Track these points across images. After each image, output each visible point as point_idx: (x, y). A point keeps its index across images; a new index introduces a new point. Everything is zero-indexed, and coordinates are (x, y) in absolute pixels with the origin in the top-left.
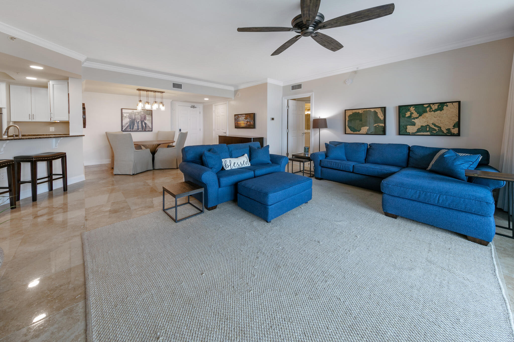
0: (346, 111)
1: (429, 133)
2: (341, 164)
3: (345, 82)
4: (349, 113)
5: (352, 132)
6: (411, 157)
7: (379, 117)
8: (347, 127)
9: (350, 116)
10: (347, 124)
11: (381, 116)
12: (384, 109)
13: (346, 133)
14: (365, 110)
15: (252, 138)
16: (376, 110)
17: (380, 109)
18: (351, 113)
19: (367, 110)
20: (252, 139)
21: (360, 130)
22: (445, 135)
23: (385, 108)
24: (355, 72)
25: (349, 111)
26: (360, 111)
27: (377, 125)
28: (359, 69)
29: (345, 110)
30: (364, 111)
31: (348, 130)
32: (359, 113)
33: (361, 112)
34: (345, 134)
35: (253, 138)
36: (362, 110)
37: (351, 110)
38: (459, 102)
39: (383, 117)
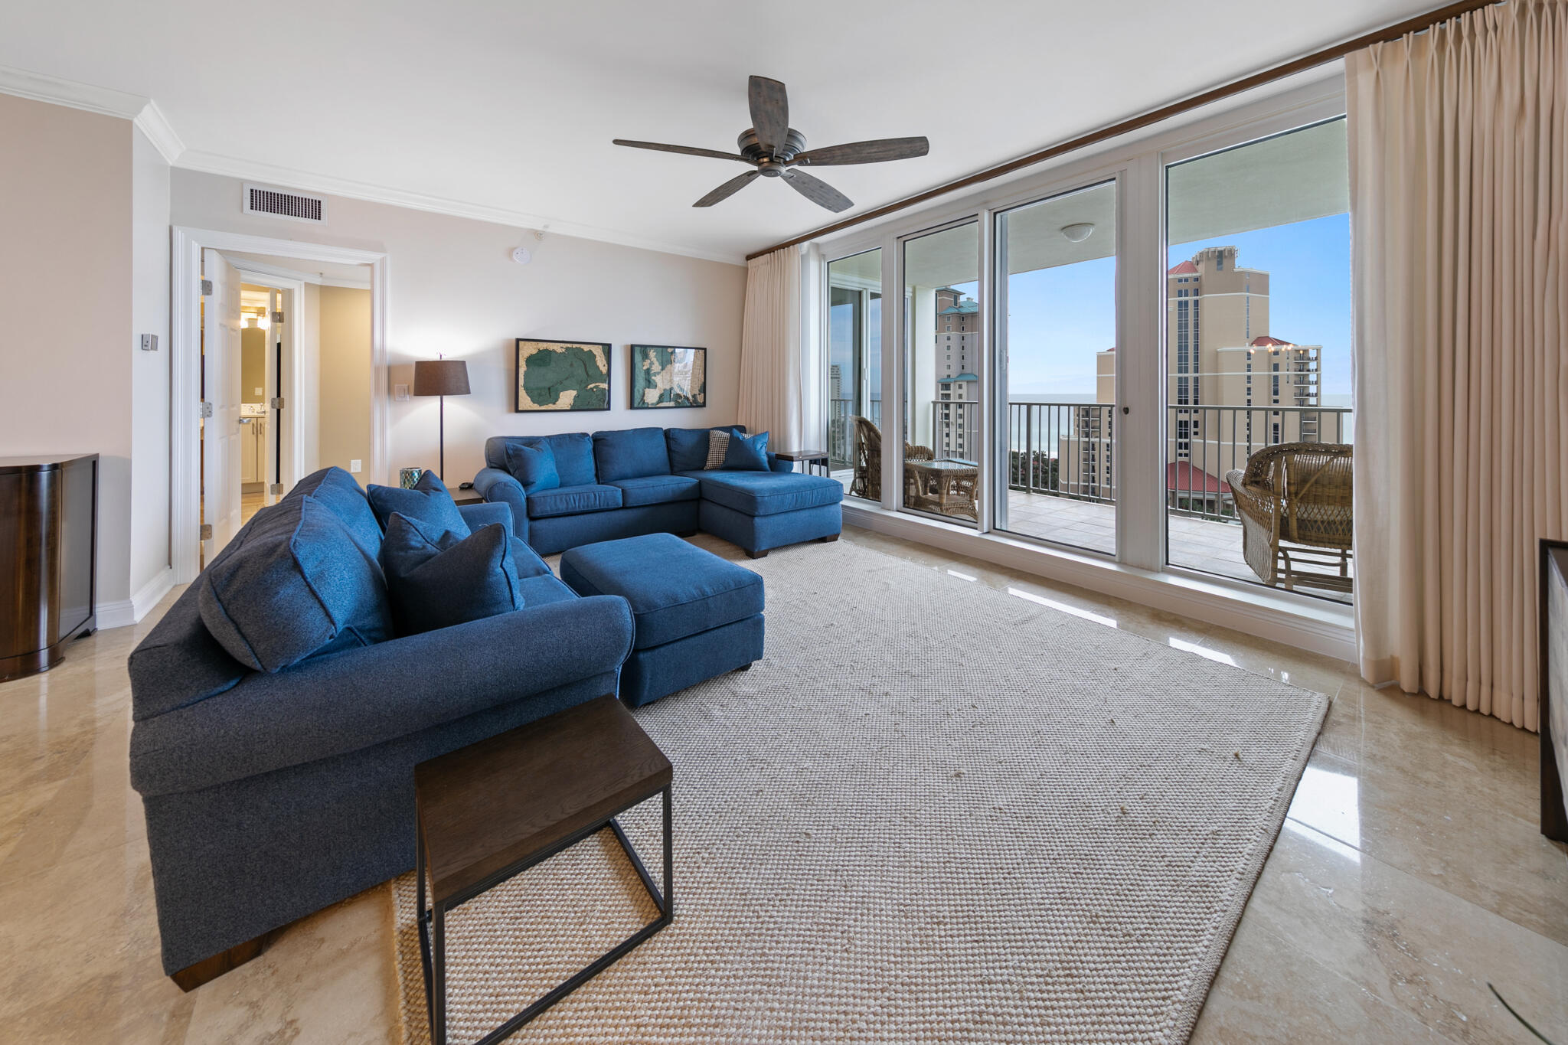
0: (521, 343)
1: (672, 404)
2: (595, 495)
3: (510, 252)
4: (527, 350)
5: (536, 407)
6: (674, 451)
7: (598, 367)
8: (522, 392)
9: (530, 360)
10: (521, 382)
11: (601, 362)
12: (607, 348)
13: (520, 409)
14: (569, 345)
15: (46, 463)
16: (593, 348)
17: (601, 347)
18: (534, 352)
19: (575, 346)
20: (44, 475)
21: (557, 400)
22: (691, 406)
23: (609, 346)
24: (538, 235)
25: (529, 343)
26: (558, 348)
27: (596, 387)
28: (548, 230)
29: (518, 340)
30: (567, 348)
31: (525, 401)
32: (555, 351)
33: (559, 350)
34: (517, 411)
35: (54, 467)
36: (562, 345)
37: (534, 343)
38: (705, 349)
39: (606, 368)
